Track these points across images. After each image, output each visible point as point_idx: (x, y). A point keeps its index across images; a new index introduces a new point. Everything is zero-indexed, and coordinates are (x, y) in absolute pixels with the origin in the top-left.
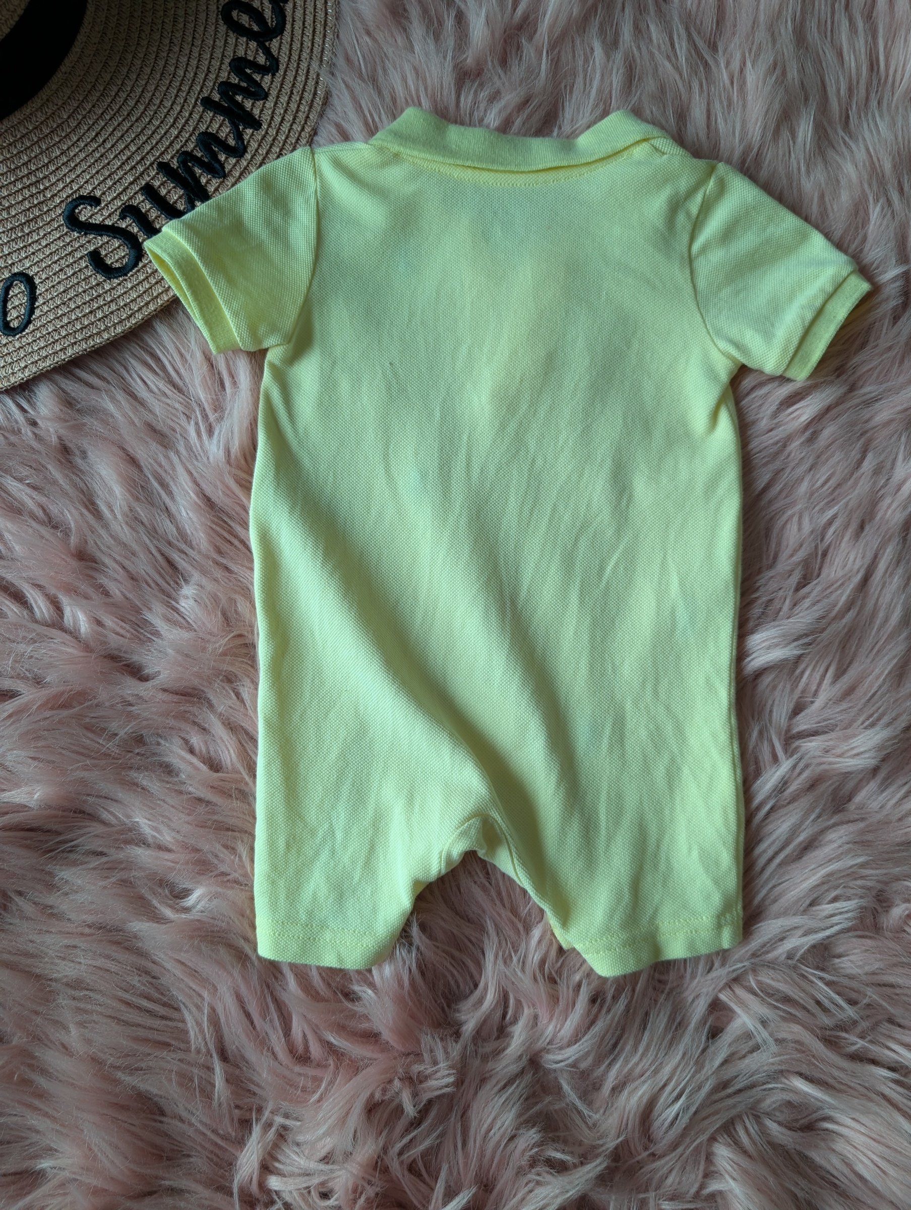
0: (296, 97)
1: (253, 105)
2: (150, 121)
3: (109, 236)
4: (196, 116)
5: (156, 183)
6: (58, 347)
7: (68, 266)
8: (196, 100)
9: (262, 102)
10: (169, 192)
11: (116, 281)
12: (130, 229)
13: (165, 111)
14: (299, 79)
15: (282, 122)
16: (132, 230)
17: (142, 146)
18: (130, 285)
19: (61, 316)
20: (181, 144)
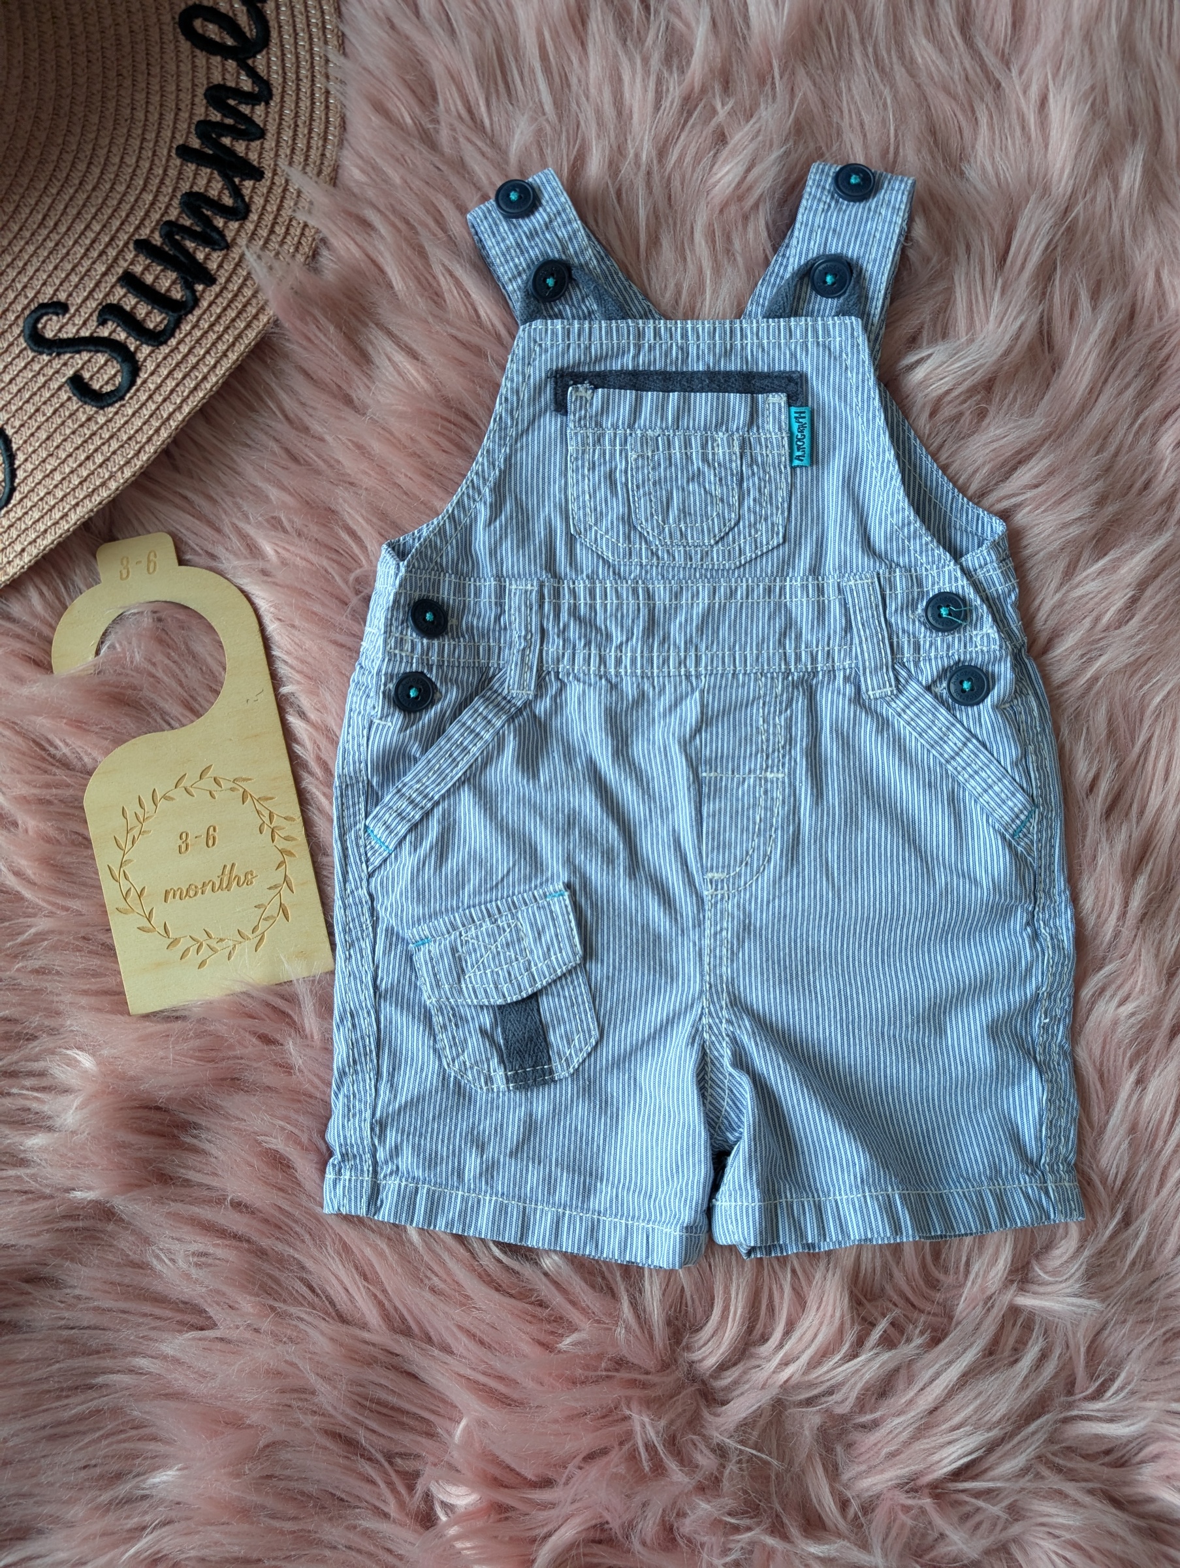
0: (303, 130)
1: (247, 148)
2: (112, 188)
3: (90, 351)
4: (173, 172)
5: (138, 269)
6: (57, 515)
7: (45, 403)
8: (170, 151)
9: (258, 142)
10: (157, 278)
11: (112, 410)
12: (115, 336)
13: (130, 170)
14: (302, 105)
16: (118, 338)
17: (107, 222)
18: (130, 412)
19: (51, 472)
20: (160, 212)
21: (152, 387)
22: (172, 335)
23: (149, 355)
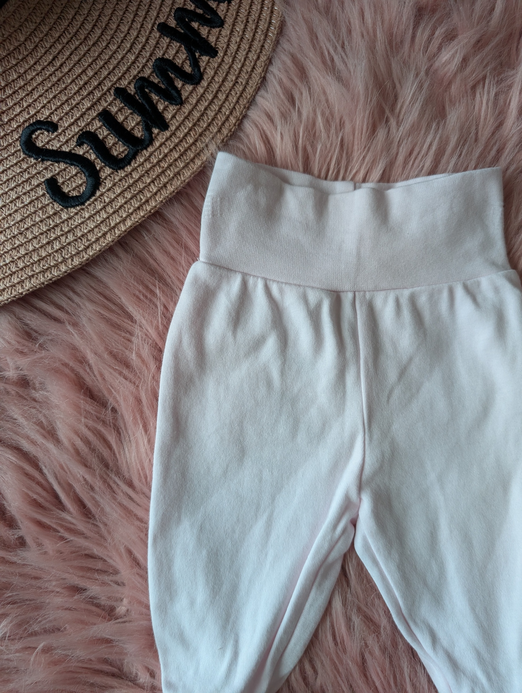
0: (251, 26)
1: (209, 33)
2: (107, 46)
3: (66, 163)
4: (152, 42)
5: (114, 109)
6: (15, 280)
7: (25, 194)
8: (153, 26)
9: (218, 29)
10: (126, 118)
11: (73, 210)
12: (87, 155)
13: (122, 36)
14: (254, 8)
15: (238, 50)
16: (89, 158)
17: (99, 70)
18: (87, 215)
19: (18, 247)
20: (138, 70)
21: (107, 200)
22: (129, 164)
23: (109, 176)
